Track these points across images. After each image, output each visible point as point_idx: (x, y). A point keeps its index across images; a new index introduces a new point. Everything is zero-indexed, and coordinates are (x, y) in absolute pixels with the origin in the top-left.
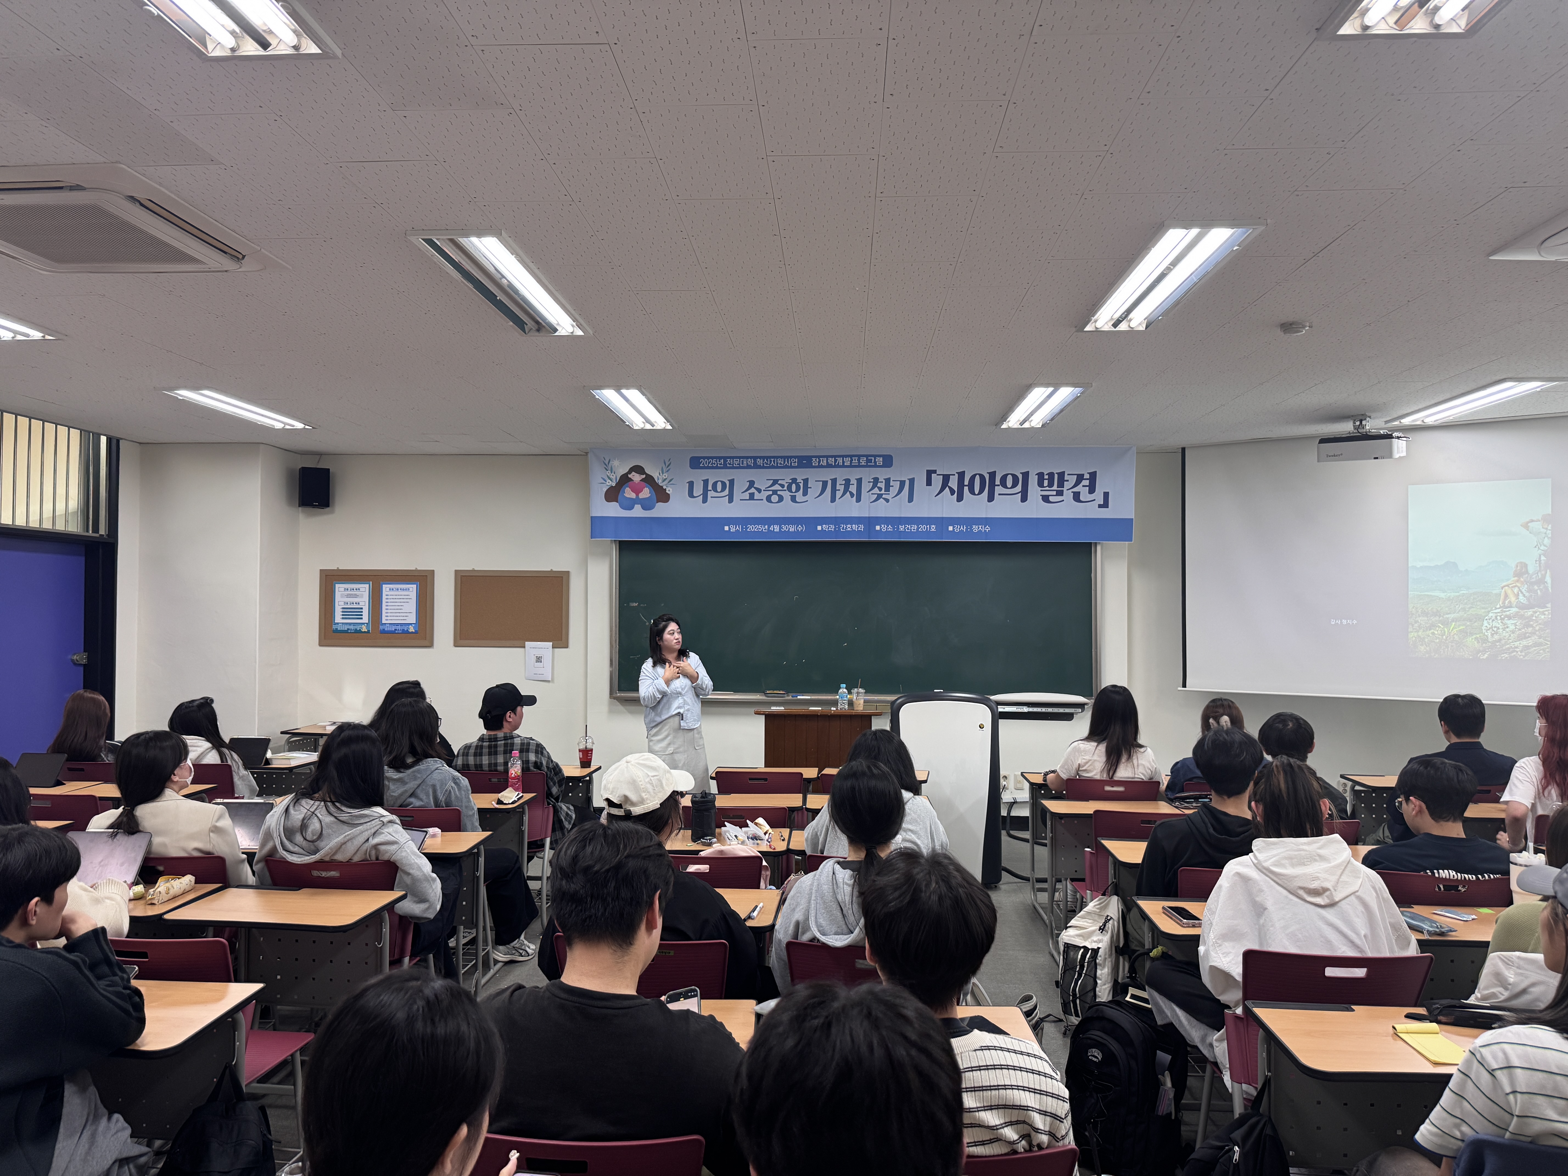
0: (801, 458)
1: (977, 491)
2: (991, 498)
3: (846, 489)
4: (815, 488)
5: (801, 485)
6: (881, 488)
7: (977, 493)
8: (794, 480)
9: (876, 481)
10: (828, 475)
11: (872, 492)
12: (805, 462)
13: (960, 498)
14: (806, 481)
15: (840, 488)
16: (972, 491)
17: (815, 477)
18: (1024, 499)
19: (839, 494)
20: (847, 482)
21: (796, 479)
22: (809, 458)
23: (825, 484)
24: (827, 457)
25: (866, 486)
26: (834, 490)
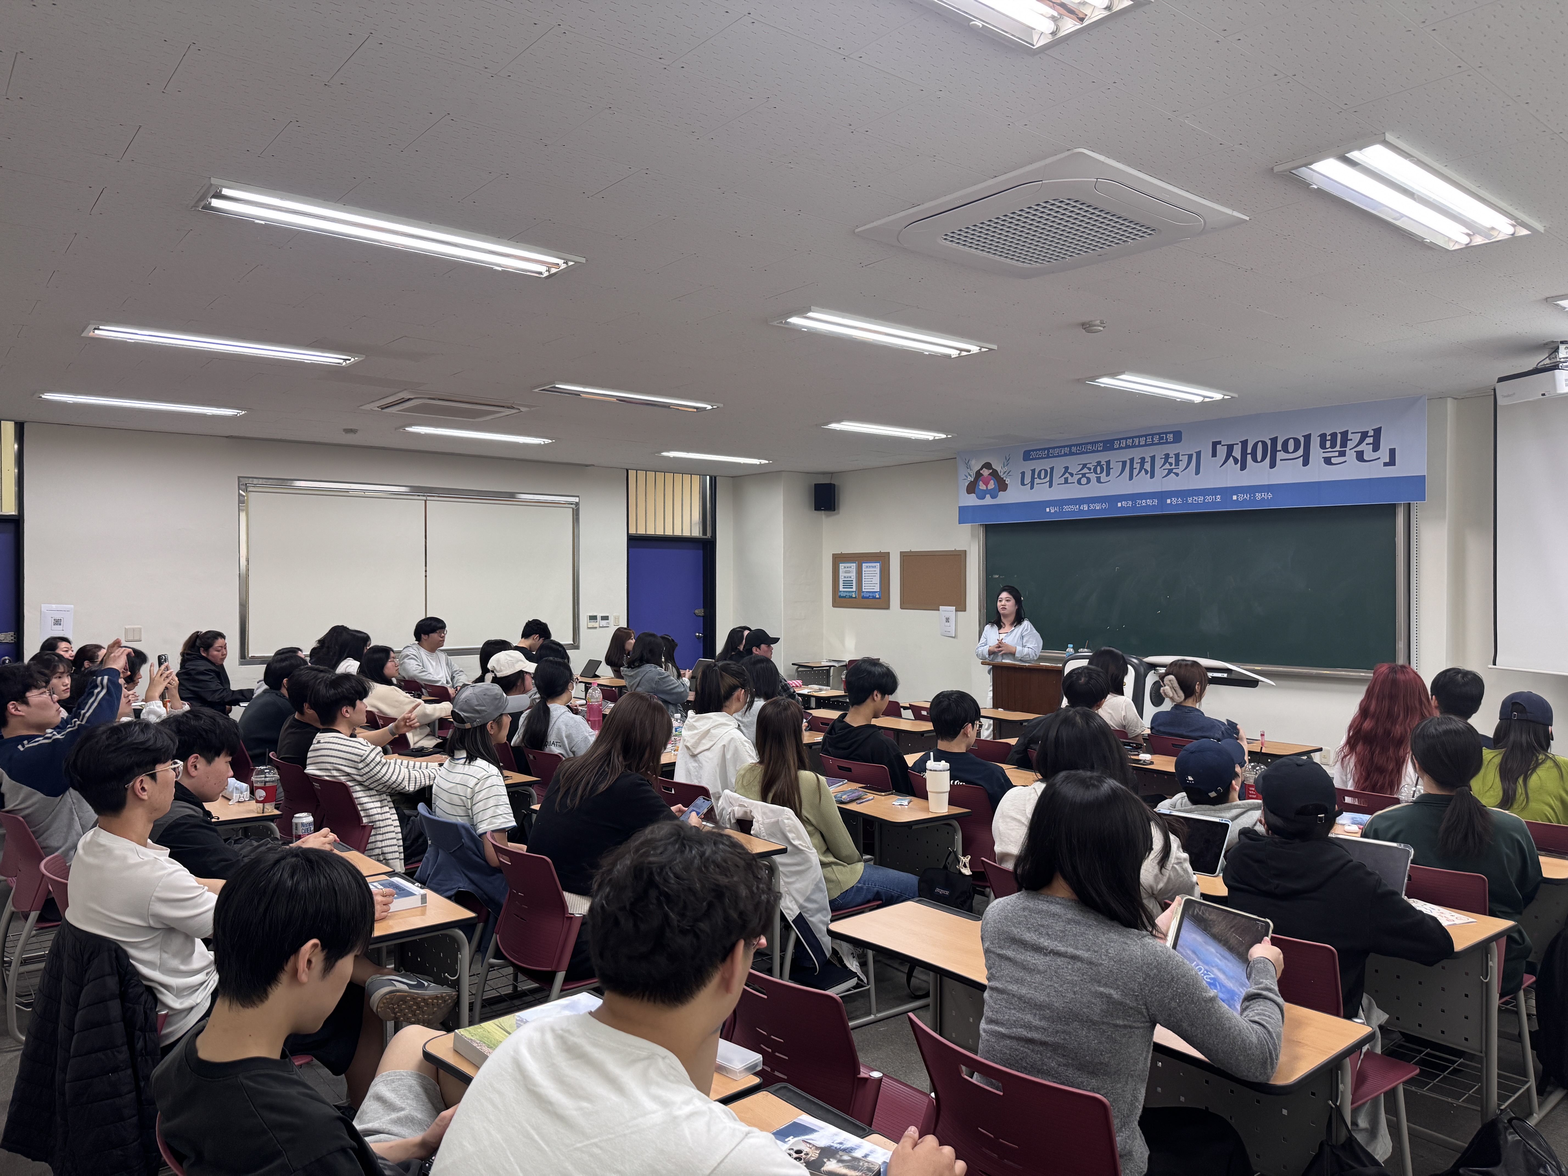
0: (1105, 442)
1: (1259, 459)
2: (1273, 465)
3: (1142, 467)
4: (1116, 468)
5: (1105, 467)
6: (1172, 463)
7: (1259, 460)
8: (1099, 463)
9: (1167, 456)
10: (1126, 455)
11: (1163, 468)
12: (1109, 445)
13: (1243, 467)
14: (1108, 463)
15: (1137, 466)
16: (1255, 460)
17: (1115, 458)
18: (1306, 463)
19: (1135, 472)
20: (1143, 460)
21: (1100, 462)
22: (1112, 442)
23: (1124, 463)
24: (1126, 439)
25: (1159, 462)
26: (1132, 469)
